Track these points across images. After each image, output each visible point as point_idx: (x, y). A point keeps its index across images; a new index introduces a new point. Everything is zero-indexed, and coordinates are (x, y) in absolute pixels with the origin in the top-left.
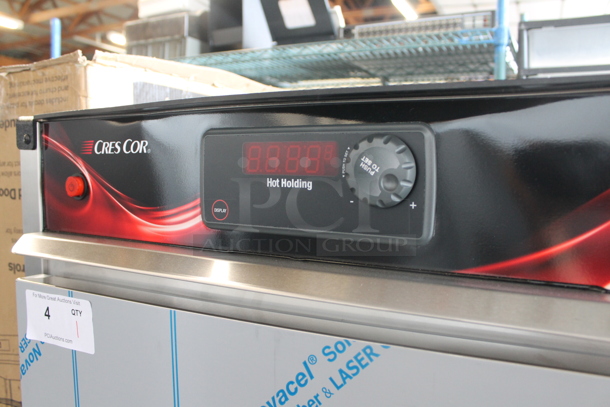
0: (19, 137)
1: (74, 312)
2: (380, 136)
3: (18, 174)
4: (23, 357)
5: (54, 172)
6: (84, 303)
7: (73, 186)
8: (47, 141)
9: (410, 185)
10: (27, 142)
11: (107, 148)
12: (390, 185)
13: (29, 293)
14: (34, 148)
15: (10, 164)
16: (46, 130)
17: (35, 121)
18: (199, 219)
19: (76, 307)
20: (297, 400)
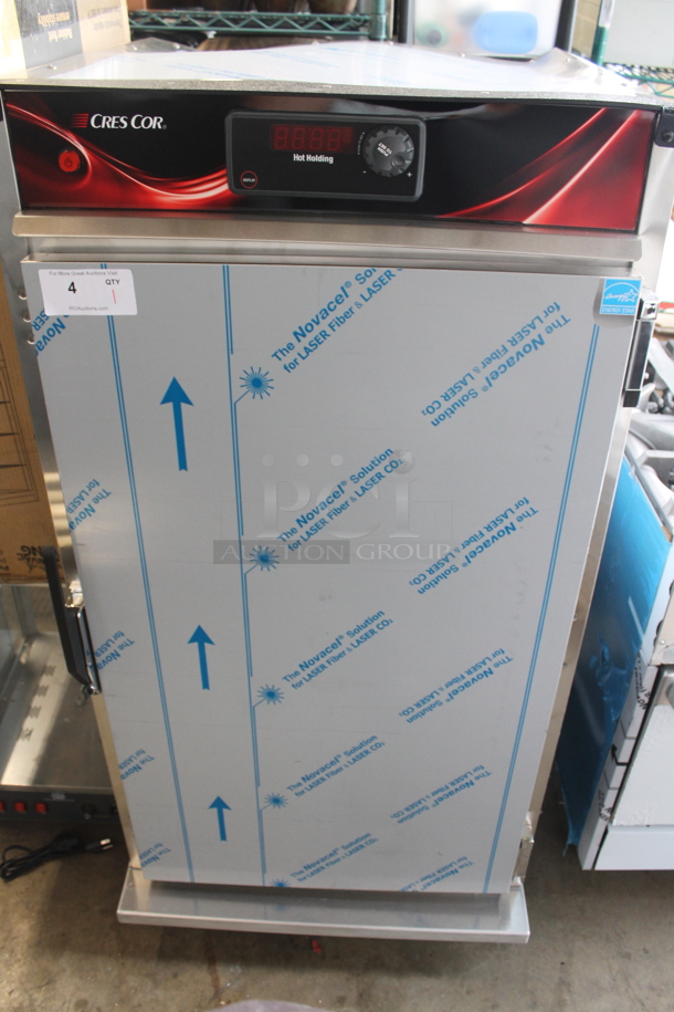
1: (110, 282)
4: (39, 334)
6: (123, 273)
7: (71, 162)
9: (410, 162)
11: (109, 122)
12: (398, 163)
13: (43, 272)
14: (1, 119)
18: (225, 187)
19: (111, 277)
20: (335, 314)
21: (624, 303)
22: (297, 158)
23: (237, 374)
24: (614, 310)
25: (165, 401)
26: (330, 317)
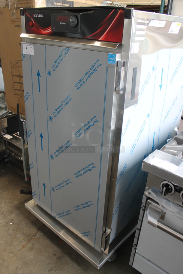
0: (20, 13)
1: (31, 47)
2: (72, 15)
3: (21, 21)
4: (22, 57)
5: (27, 20)
6: (32, 46)
7: (31, 24)
8: (26, 14)
9: (76, 24)
10: (22, 14)
11: (37, 16)
12: (73, 23)
13: (23, 45)
14: (23, 15)
15: (19, 19)
16: (25, 11)
17: (23, 9)
18: (51, 30)
19: (31, 46)
20: (61, 58)
21: (113, 61)
22: (60, 23)
23: (47, 71)
24: (111, 63)
25: (37, 75)
26: (60, 59)
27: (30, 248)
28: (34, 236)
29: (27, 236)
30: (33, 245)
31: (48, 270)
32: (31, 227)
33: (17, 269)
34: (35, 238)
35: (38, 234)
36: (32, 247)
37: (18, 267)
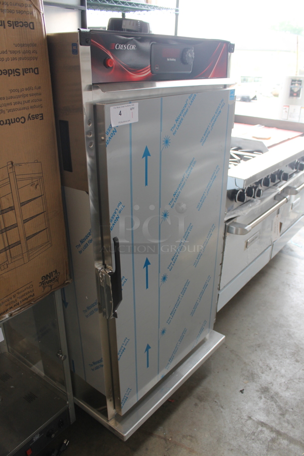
1: (132, 109)
4: (109, 136)
6: (135, 105)
7: (111, 62)
8: (92, 42)
10: (87, 42)
13: (112, 108)
18: (149, 72)
19: (132, 107)
20: (185, 111)
21: (233, 97)
22: (168, 59)
23: (162, 140)
25: (143, 157)
26: (183, 113)
27: (191, 440)
28: (165, 439)
29: (168, 450)
30: (184, 437)
31: (222, 410)
32: (147, 449)
33: (232, 450)
34: (171, 437)
35: (162, 435)
36: (189, 437)
37: (229, 449)
